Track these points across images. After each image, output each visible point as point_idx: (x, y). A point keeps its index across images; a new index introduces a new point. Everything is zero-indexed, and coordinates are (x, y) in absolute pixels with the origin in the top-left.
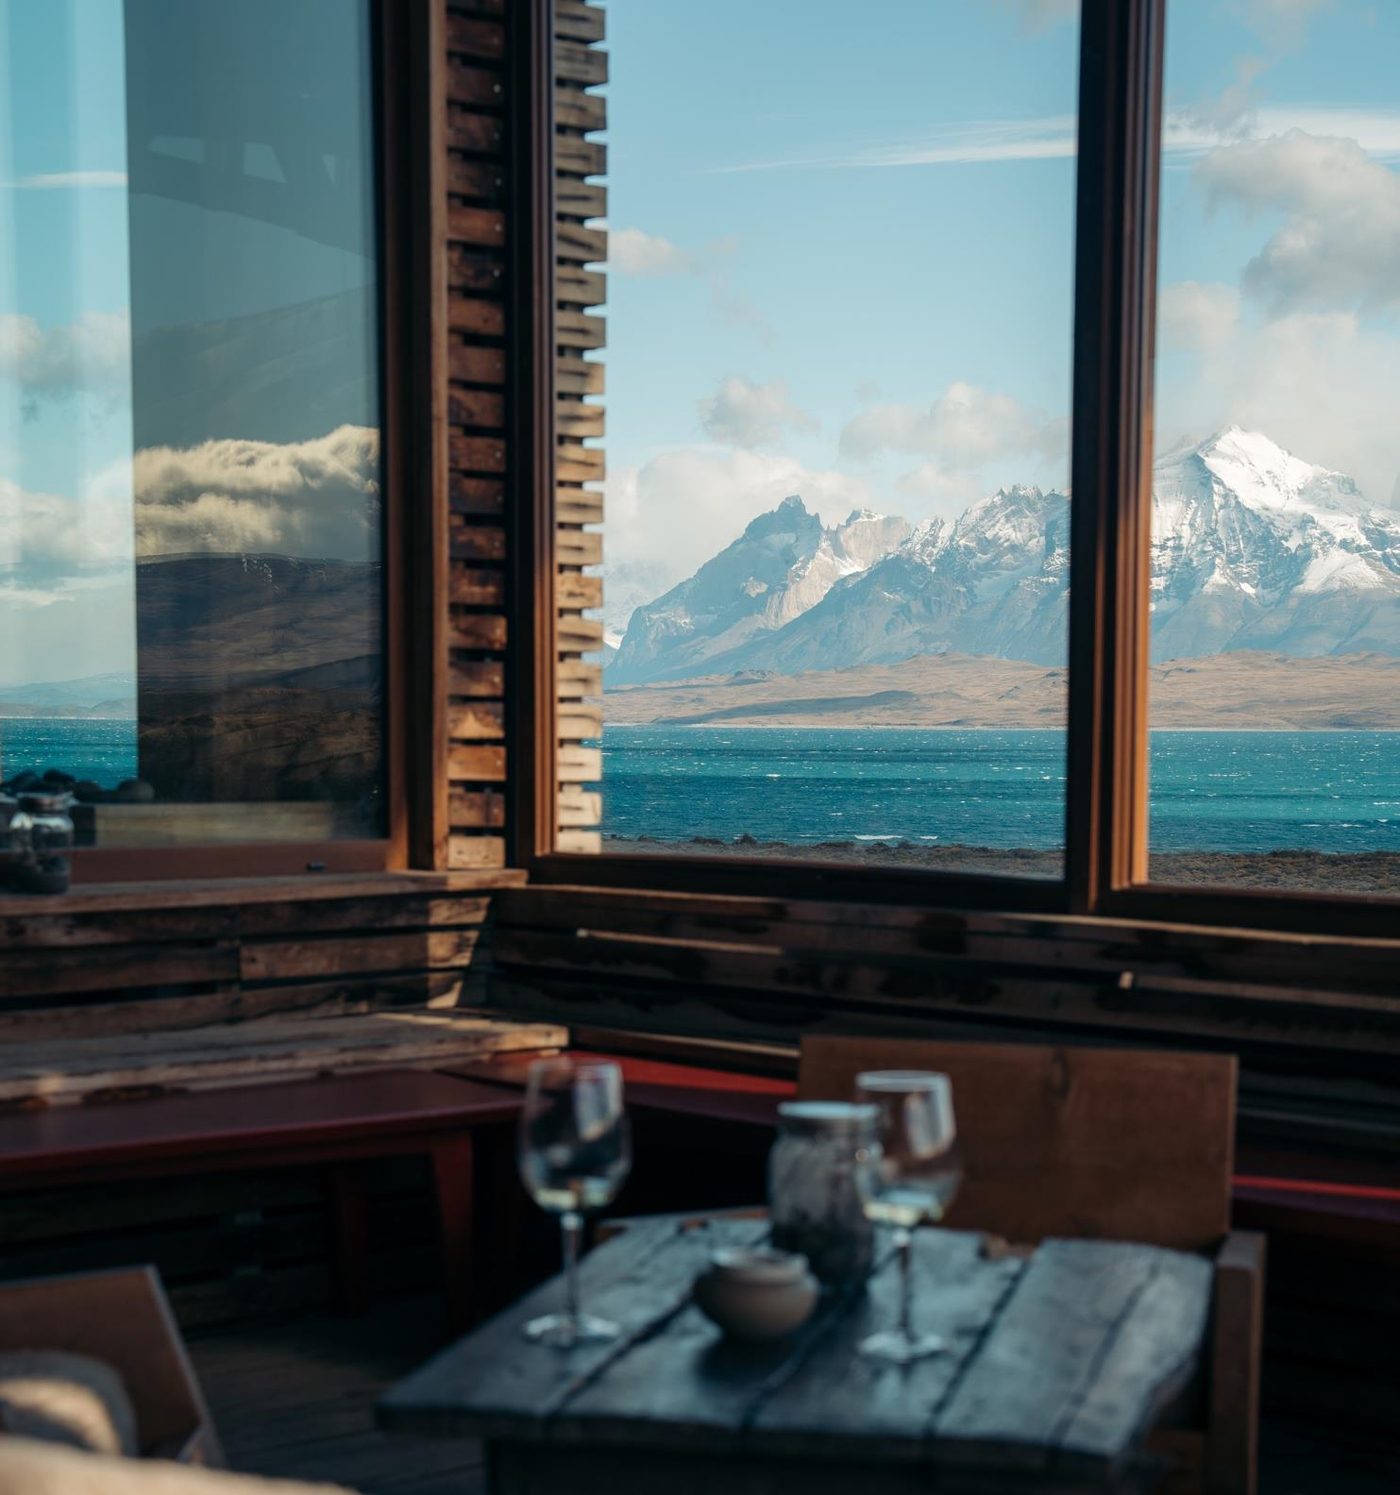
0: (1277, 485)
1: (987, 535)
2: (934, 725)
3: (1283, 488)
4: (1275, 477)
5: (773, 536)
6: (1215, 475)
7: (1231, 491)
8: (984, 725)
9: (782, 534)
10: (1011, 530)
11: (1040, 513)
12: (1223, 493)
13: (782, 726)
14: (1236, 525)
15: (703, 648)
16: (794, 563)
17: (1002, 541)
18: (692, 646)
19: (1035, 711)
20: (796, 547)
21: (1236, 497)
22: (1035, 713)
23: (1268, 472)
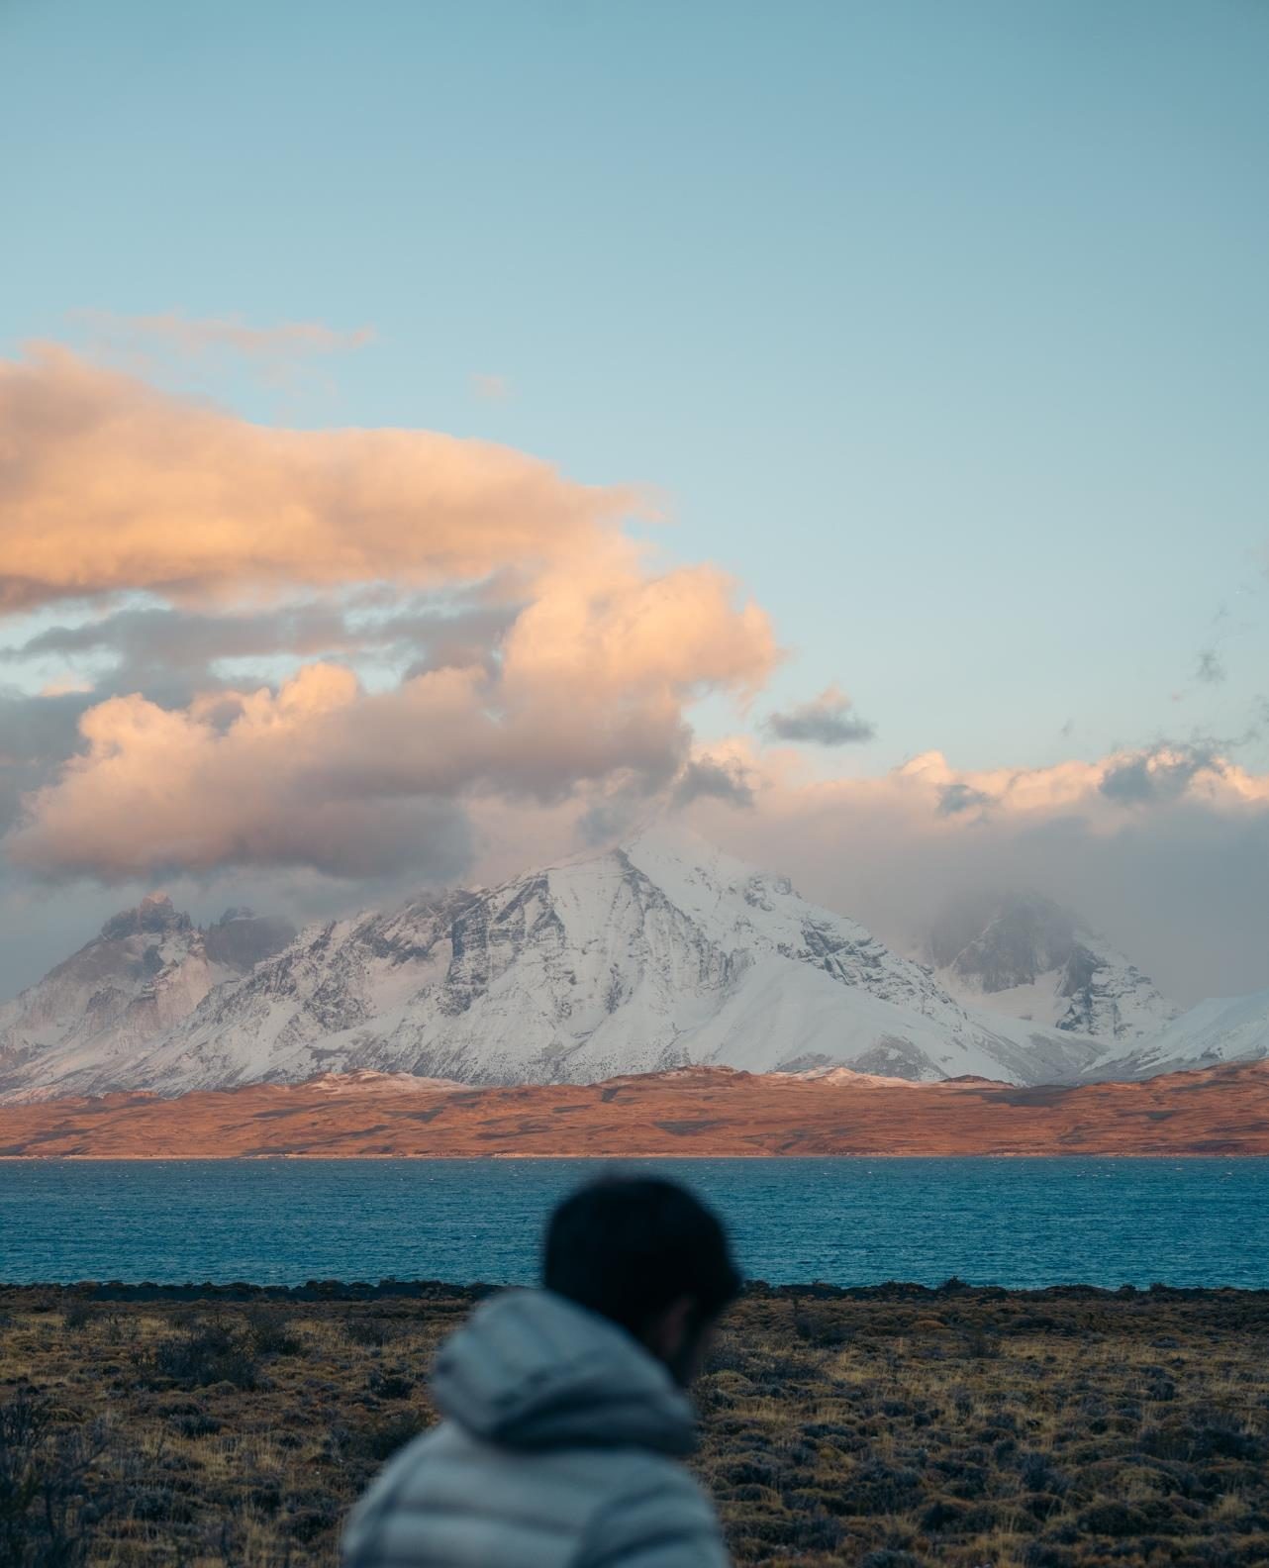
0: (708, 884)
1: (386, 937)
2: (357, 1153)
3: (714, 887)
4: (704, 875)
5: (132, 937)
6: (640, 872)
7: (658, 889)
8: (417, 1152)
9: (145, 935)
10: (413, 930)
11: (445, 912)
12: (649, 891)
13: (174, 1157)
14: (665, 927)
15: (52, 1066)
16: (161, 969)
17: (403, 943)
18: (37, 1066)
19: (472, 1135)
20: (162, 949)
21: (663, 896)
22: (473, 1138)
23: (697, 869)
